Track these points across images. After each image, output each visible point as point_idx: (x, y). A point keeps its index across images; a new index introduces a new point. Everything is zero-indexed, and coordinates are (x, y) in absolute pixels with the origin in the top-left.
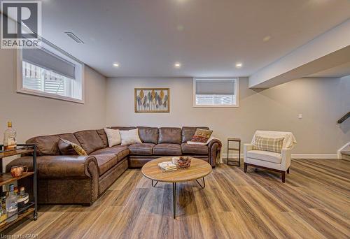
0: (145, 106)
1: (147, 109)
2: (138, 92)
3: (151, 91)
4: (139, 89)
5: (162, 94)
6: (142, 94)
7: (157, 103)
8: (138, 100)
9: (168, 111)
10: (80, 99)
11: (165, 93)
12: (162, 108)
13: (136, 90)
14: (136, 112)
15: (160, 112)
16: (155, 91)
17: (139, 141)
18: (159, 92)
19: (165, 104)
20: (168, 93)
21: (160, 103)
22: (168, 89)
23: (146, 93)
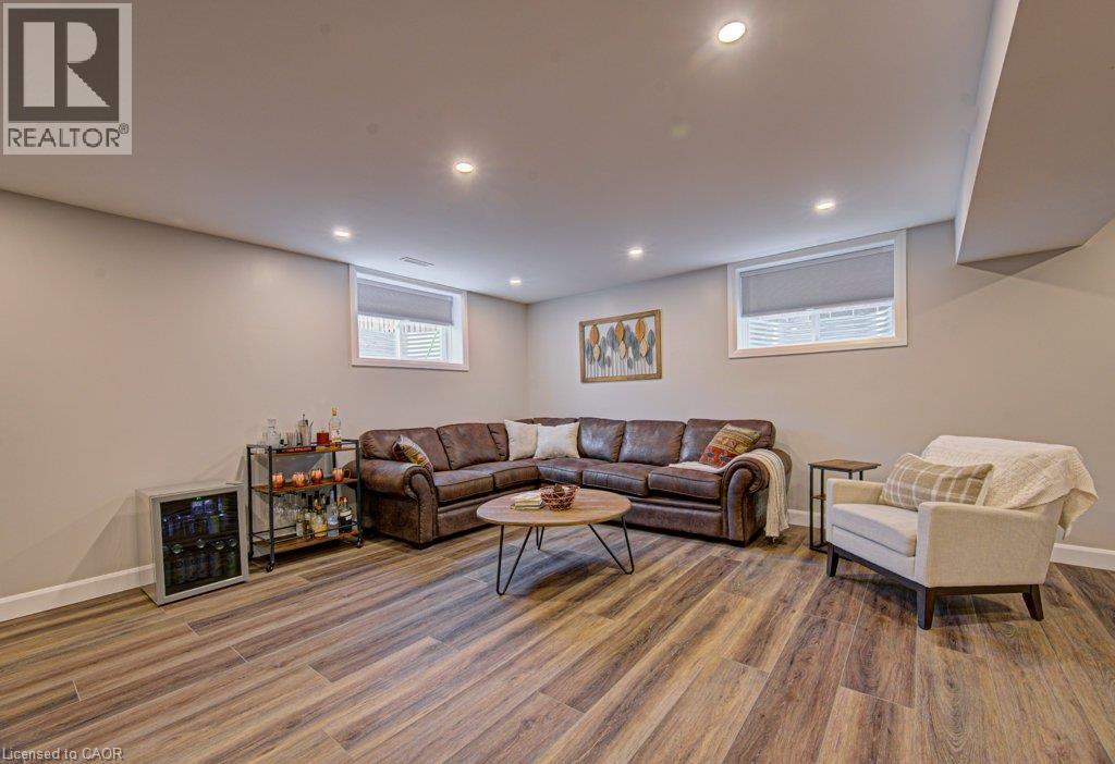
0: (603, 366)
1: (608, 372)
2: (588, 329)
3: (614, 325)
4: (589, 323)
5: (640, 326)
6: (596, 333)
7: (631, 355)
8: (586, 350)
9: (659, 376)
10: (461, 362)
11: (650, 323)
12: (642, 367)
13: (583, 325)
14: (584, 380)
15: (637, 378)
16: (625, 323)
17: (574, 452)
18: (632, 324)
19: (648, 353)
20: (658, 324)
21: (637, 355)
22: (655, 313)
23: (604, 330)
